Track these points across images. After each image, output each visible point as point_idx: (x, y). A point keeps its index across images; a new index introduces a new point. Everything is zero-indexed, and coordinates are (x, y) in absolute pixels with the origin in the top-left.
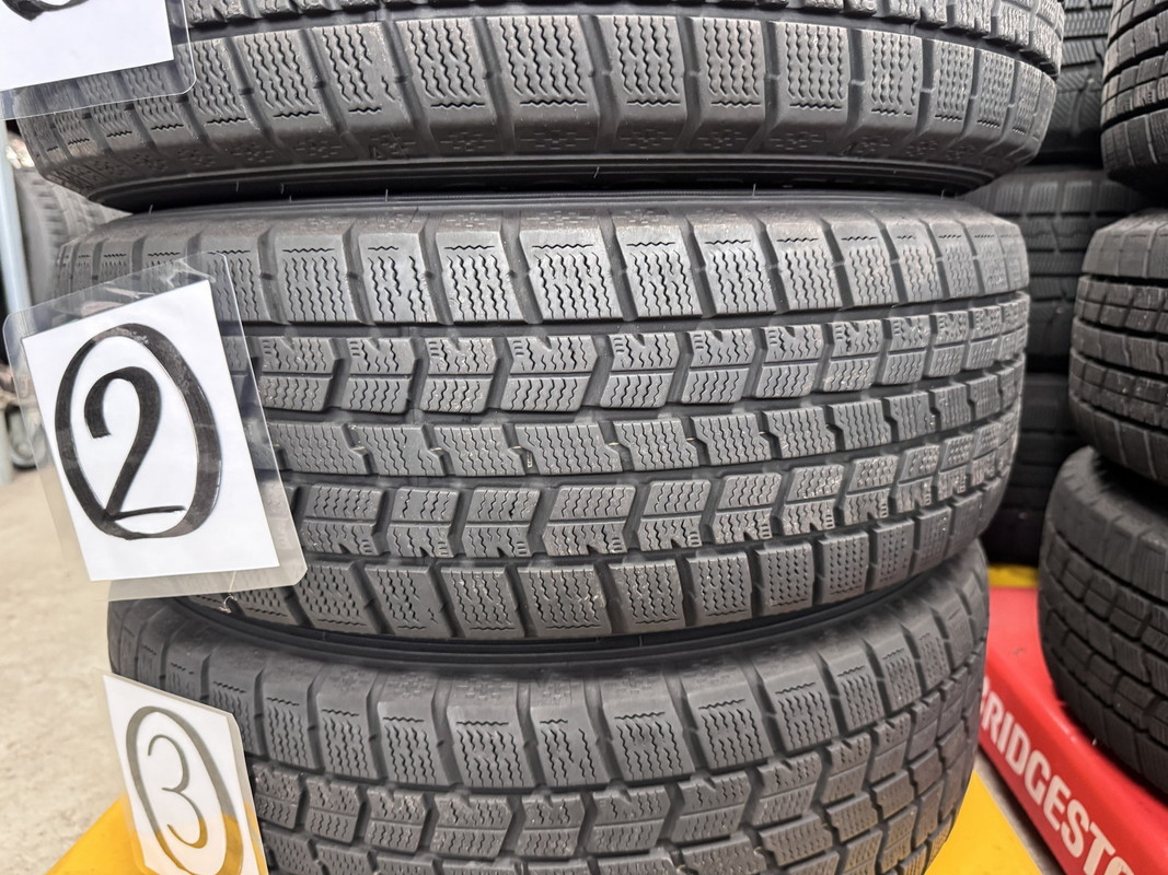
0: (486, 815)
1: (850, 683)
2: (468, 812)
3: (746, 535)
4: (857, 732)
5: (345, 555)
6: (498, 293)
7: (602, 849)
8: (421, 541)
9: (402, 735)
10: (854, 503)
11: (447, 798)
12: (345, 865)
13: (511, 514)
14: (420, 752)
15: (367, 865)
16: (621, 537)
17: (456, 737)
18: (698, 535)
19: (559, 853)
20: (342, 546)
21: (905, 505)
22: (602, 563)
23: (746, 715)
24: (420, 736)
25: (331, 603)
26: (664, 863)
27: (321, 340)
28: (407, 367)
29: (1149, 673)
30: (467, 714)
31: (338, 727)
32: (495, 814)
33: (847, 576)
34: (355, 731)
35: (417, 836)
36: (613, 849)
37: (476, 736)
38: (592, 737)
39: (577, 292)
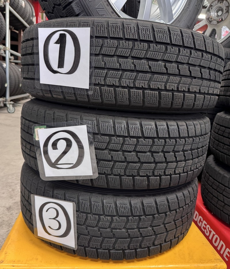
0: (122, 221)
1: (181, 199)
2: (119, 220)
3: (170, 173)
4: (181, 208)
5: (105, 173)
6: (138, 132)
7: (141, 227)
8: (119, 172)
9: (108, 206)
10: (186, 168)
11: (115, 217)
12: (93, 231)
13: (135, 168)
14: (111, 209)
15: (98, 231)
16: (152, 173)
17: (118, 206)
18: (163, 173)
19: (134, 228)
20: (104, 172)
21: (192, 169)
22: (148, 177)
23: (165, 204)
24: (112, 206)
25: (100, 182)
26: (150, 230)
27: (107, 137)
28: (121, 143)
29: (224, 200)
30: (120, 202)
31: (96, 204)
32: (124, 220)
33: (183, 180)
34: (99, 205)
35: (109, 225)
37: (122, 206)
38: (141, 207)
39: (150, 132)
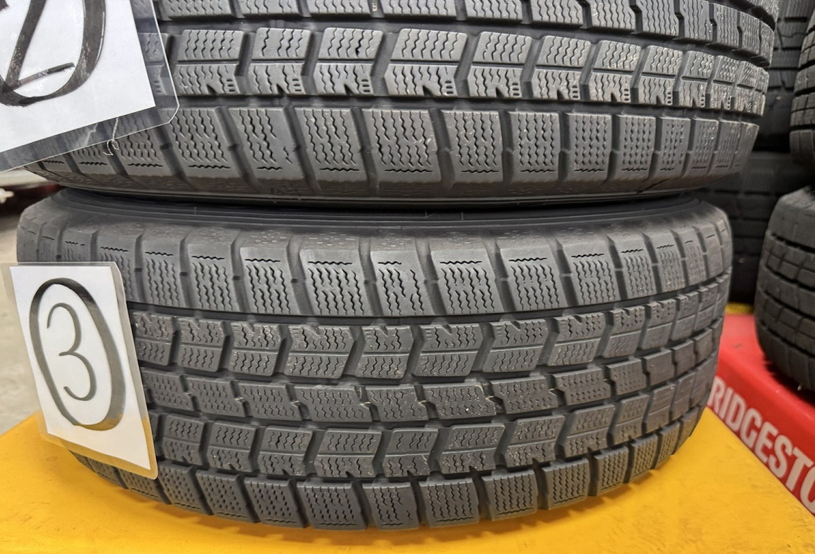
0: (332, 340)
1: (632, 260)
2: (317, 337)
4: (634, 303)
5: (212, 97)
7: (427, 373)
8: (278, 78)
9: (262, 273)
10: (646, 83)
11: (299, 327)
12: (210, 393)
13: (357, 52)
14: (276, 286)
15: (229, 391)
16: (453, 80)
17: (308, 274)
18: (519, 87)
19: (391, 375)
20: (209, 87)
23: (547, 270)
24: (277, 273)
25: (200, 146)
30: (317, 255)
31: (206, 268)
32: (339, 339)
33: (636, 154)
34: (221, 271)
35: (273, 361)
36: (435, 374)
37: (325, 273)
38: (421, 277)
